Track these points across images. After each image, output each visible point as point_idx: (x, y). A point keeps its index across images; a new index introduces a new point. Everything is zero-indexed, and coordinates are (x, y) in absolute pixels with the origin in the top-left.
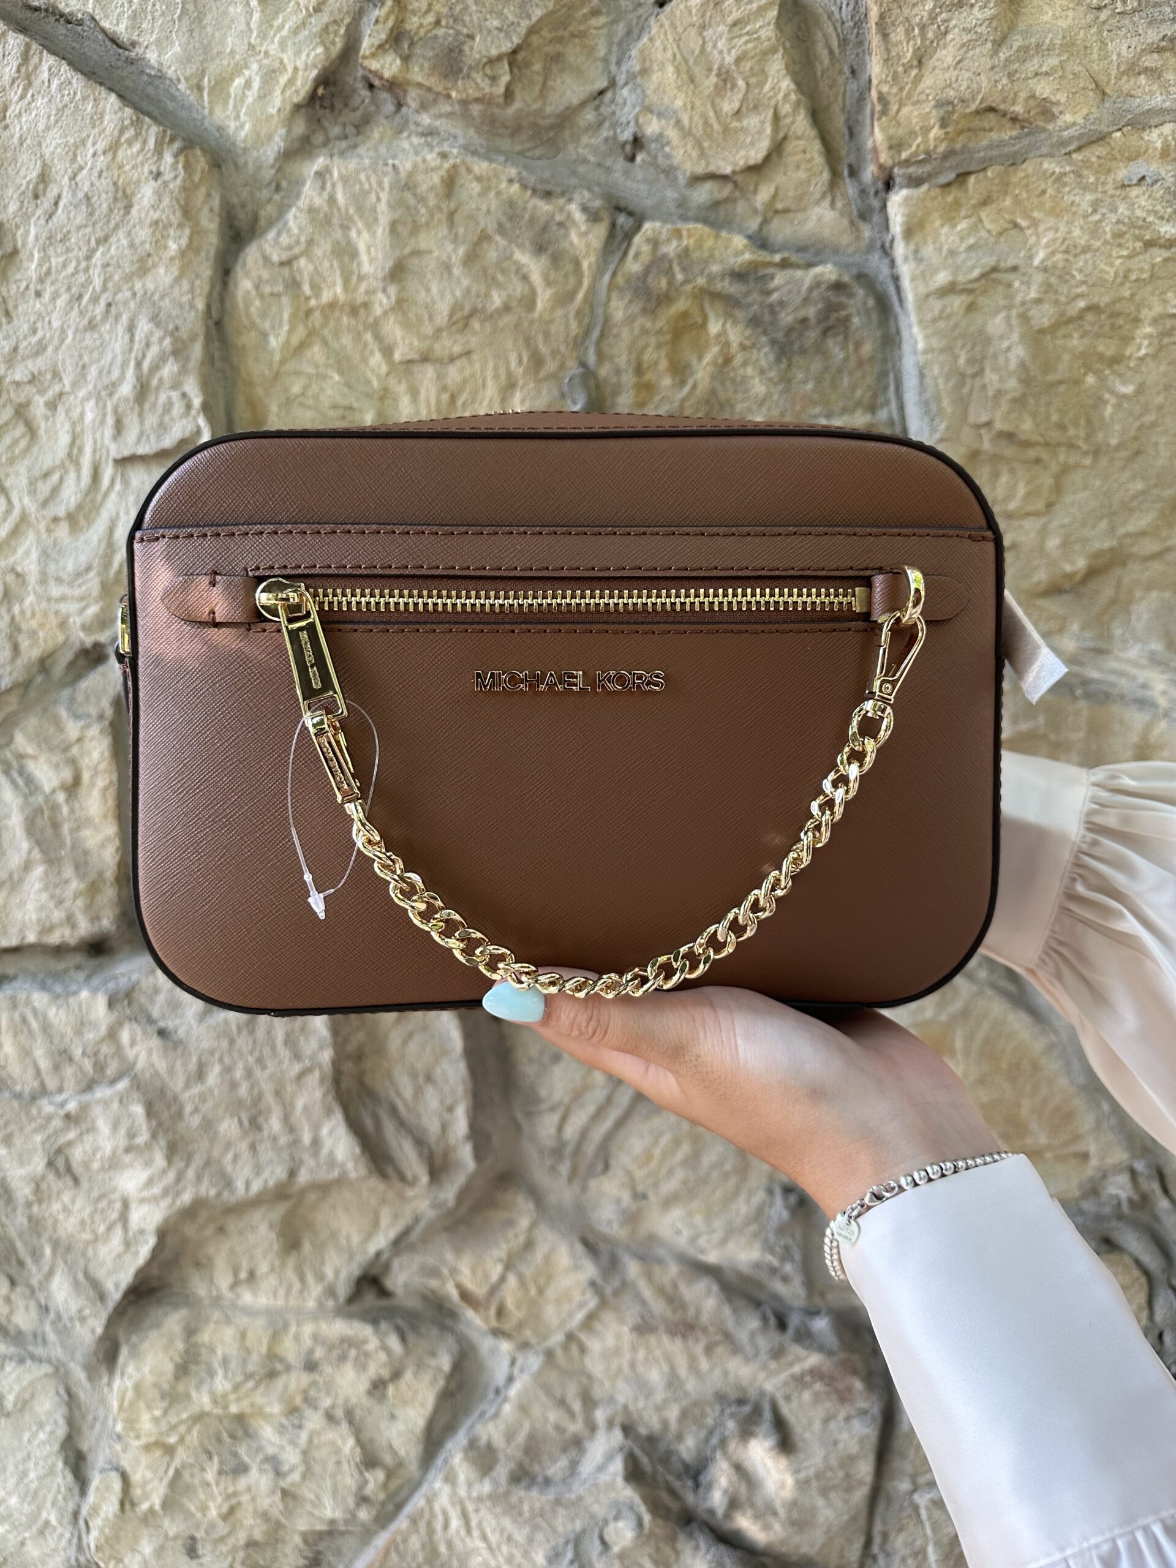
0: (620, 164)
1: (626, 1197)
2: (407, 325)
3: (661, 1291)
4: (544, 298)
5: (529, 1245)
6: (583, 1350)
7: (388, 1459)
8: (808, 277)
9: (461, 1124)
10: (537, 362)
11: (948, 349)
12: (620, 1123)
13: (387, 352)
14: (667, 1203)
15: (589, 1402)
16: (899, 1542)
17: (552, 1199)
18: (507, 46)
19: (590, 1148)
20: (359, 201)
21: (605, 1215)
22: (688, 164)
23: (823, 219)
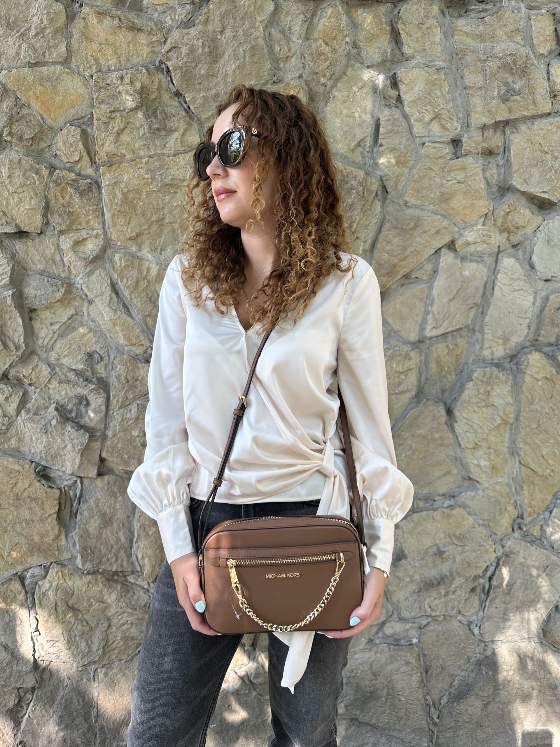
0: (53, 159)
1: (56, 356)
2: (12, 186)
3: (63, 374)
4: (37, 182)
5: (37, 366)
6: (49, 388)
7: (9, 415)
8: (85, 182)
9: (22, 340)
10: (36, 194)
11: (109, 195)
12: (55, 341)
13: (8, 191)
14: (65, 357)
15: (50, 399)
16: (111, 425)
17: (42, 357)
18: (31, 136)
19: (49, 346)
21: (52, 359)
22: (65, 160)
23: (90, 171)
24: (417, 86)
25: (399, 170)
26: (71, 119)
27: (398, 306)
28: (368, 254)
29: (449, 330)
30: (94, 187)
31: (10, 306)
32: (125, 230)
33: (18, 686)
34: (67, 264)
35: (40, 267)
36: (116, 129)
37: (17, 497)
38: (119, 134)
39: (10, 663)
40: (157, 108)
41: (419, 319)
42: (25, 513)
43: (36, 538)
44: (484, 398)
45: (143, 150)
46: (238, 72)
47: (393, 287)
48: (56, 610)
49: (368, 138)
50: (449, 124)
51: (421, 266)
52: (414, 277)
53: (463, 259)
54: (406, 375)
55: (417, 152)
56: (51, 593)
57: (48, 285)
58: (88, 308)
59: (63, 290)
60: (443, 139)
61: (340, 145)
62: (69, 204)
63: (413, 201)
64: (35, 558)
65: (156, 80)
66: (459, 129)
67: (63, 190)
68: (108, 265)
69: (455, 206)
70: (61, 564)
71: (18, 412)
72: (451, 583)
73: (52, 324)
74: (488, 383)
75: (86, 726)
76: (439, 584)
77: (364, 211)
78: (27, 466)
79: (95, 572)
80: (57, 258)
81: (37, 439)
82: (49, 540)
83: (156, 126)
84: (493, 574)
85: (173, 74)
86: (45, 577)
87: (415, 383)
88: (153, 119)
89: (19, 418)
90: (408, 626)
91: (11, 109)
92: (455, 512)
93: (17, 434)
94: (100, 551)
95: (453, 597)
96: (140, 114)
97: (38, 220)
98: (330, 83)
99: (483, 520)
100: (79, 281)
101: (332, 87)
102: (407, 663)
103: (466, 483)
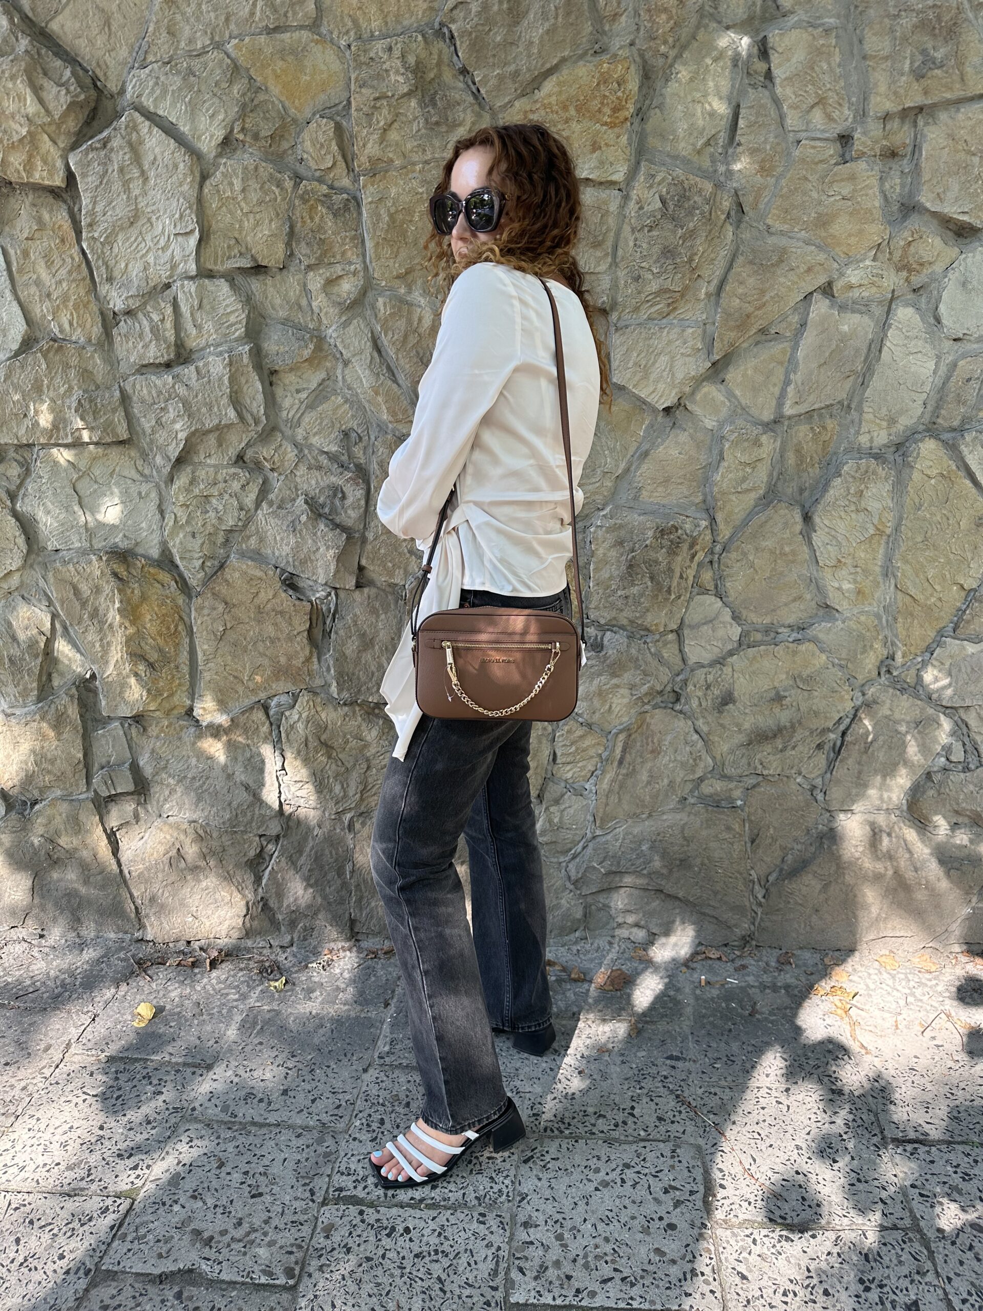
0: (299, 165)
1: (304, 433)
2: (246, 204)
3: (313, 457)
4: (279, 198)
5: (281, 445)
6: (296, 475)
7: (246, 508)
8: (340, 197)
9: (262, 411)
10: (278, 215)
11: (371, 217)
12: (303, 414)
13: (242, 210)
14: (315, 435)
15: (297, 490)
16: (372, 524)
17: (286, 434)
18: (270, 133)
19: (295, 420)
20: (234, 171)
21: (299, 438)
22: (314, 166)
23: (346, 182)
24: (796, 56)
25: (761, 180)
26: (321, 108)
27: (749, 372)
28: (712, 298)
29: (816, 406)
30: (352, 205)
31: (247, 366)
32: (391, 264)
33: (260, 832)
34: (316, 310)
35: (282, 314)
36: (382, 123)
37: (259, 610)
38: (385, 130)
39: (251, 805)
40: (436, 93)
41: (777, 391)
42: (270, 630)
43: (283, 660)
44: (854, 500)
45: (417, 152)
46: (546, 37)
47: (745, 345)
48: (306, 745)
49: (722, 134)
50: (837, 113)
51: (784, 318)
52: (773, 332)
53: (843, 308)
54: (754, 468)
55: (789, 154)
56: (300, 726)
57: (293, 339)
58: (343, 371)
59: (312, 346)
60: (827, 135)
61: (683, 144)
62: (321, 228)
63: (778, 226)
64: (281, 683)
65: (435, 51)
66: (850, 120)
67: (312, 208)
68: (369, 312)
69: (837, 233)
70: (312, 691)
71: (258, 505)
72: (792, 737)
73: (298, 391)
74: (862, 480)
75: (339, 882)
76: (775, 736)
77: (710, 240)
78: (271, 573)
79: (351, 703)
80: (304, 302)
81: (282, 539)
82: (298, 662)
83: (434, 119)
84: (847, 729)
85: (458, 43)
86: (294, 706)
87: (765, 480)
88: (430, 108)
89: (259, 512)
90: (732, 785)
91: (244, 95)
92: (803, 648)
93: (258, 532)
94: (359, 679)
95: (793, 752)
96: (413, 103)
97: (280, 250)
98: (672, 54)
99: (839, 659)
100: (331, 332)
101: (676, 58)
102: (729, 828)
103: (821, 612)
